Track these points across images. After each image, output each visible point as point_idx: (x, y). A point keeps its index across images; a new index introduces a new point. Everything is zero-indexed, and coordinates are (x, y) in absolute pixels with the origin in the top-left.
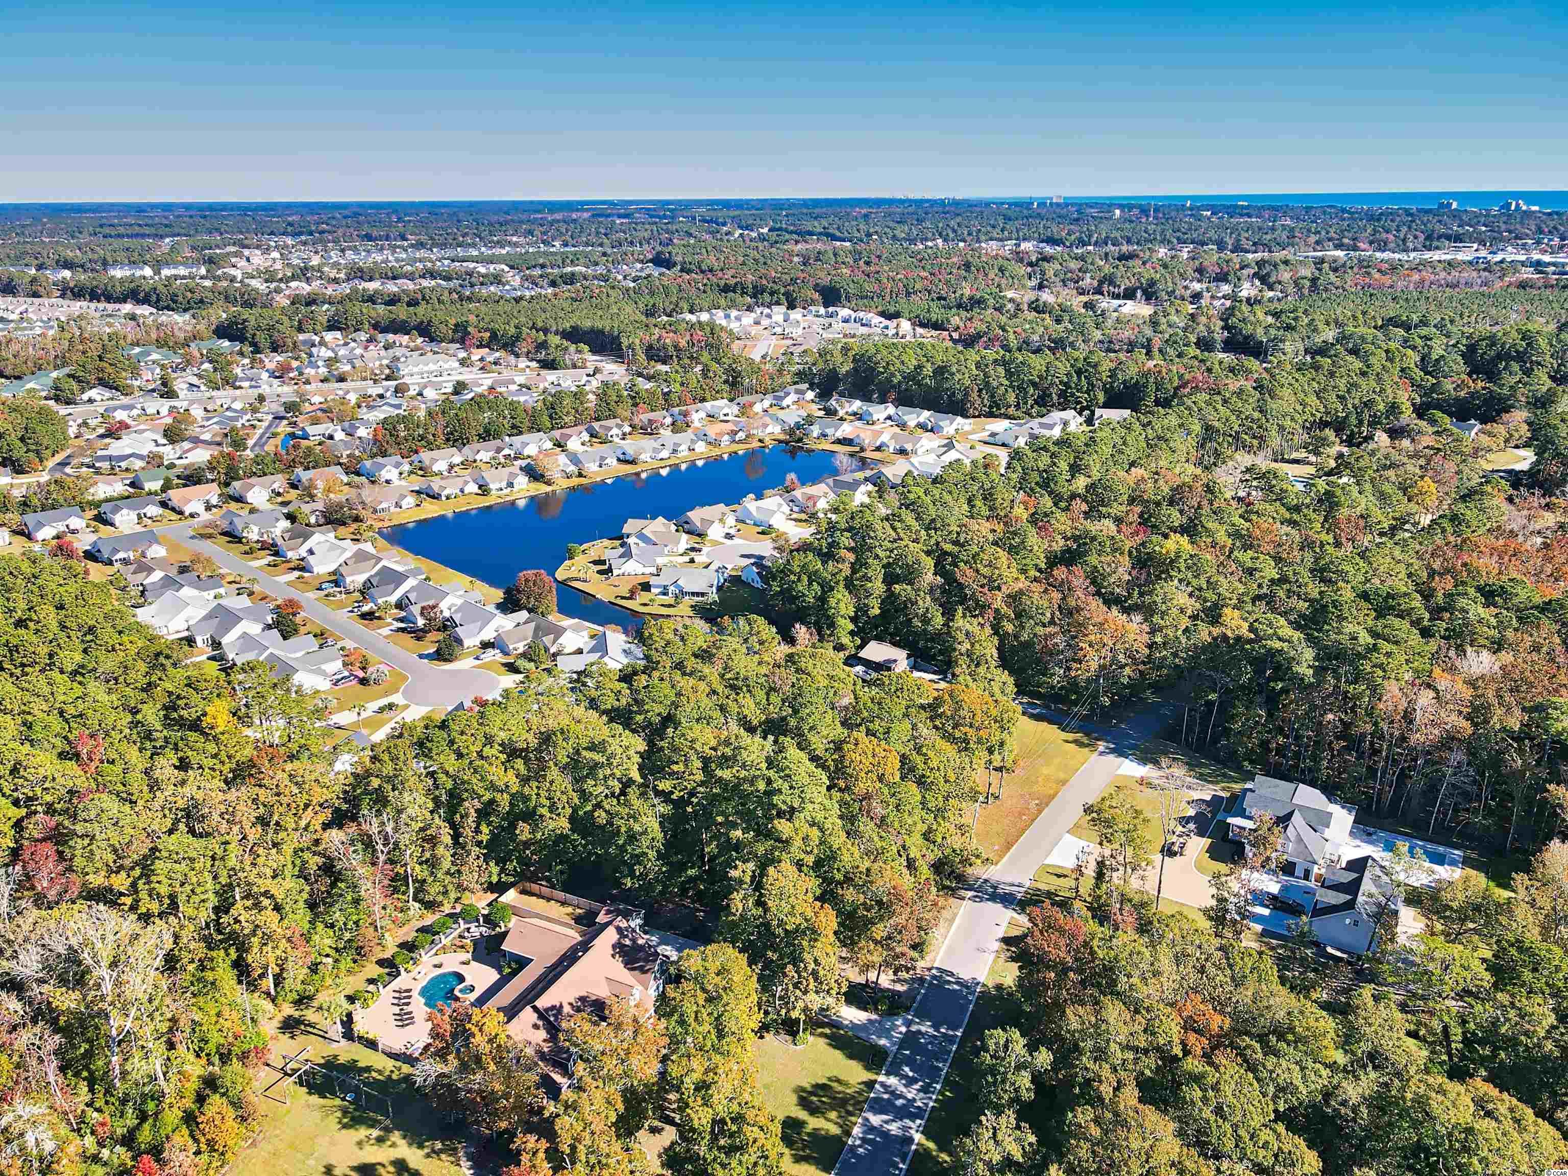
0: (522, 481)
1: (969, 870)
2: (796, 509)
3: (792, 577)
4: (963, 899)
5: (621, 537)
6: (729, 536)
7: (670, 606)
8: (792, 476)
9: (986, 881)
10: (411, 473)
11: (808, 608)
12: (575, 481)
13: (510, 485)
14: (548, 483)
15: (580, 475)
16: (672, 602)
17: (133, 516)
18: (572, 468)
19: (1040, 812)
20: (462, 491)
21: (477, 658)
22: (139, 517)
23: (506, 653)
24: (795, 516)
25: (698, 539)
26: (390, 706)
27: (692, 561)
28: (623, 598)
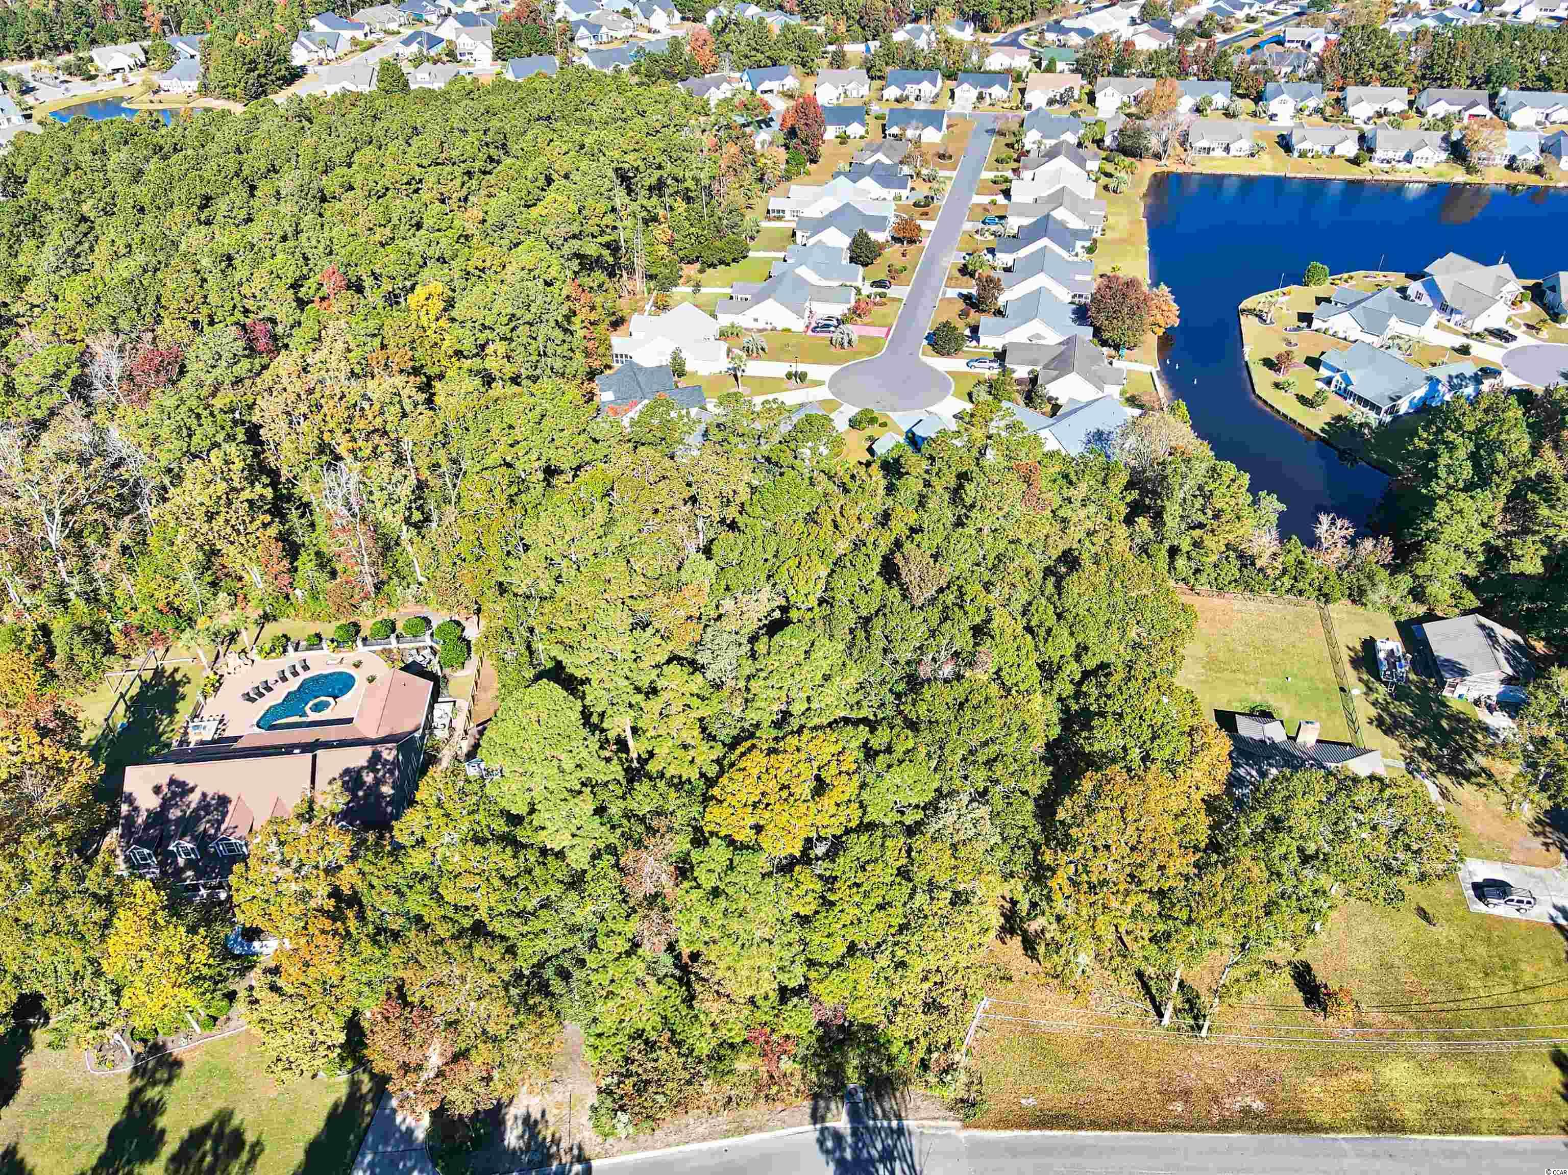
1: (916, 1090)
4: (816, 1117)
7: (1309, 403)
9: (900, 1131)
10: (1319, 111)
12: (1519, 178)
13: (1408, 158)
15: (1533, 170)
17: (974, 93)
18: (1532, 157)
19: (1224, 1126)
20: (1332, 150)
21: (971, 363)
22: (980, 97)
26: (801, 377)
27: (1462, 350)
28: (1267, 363)
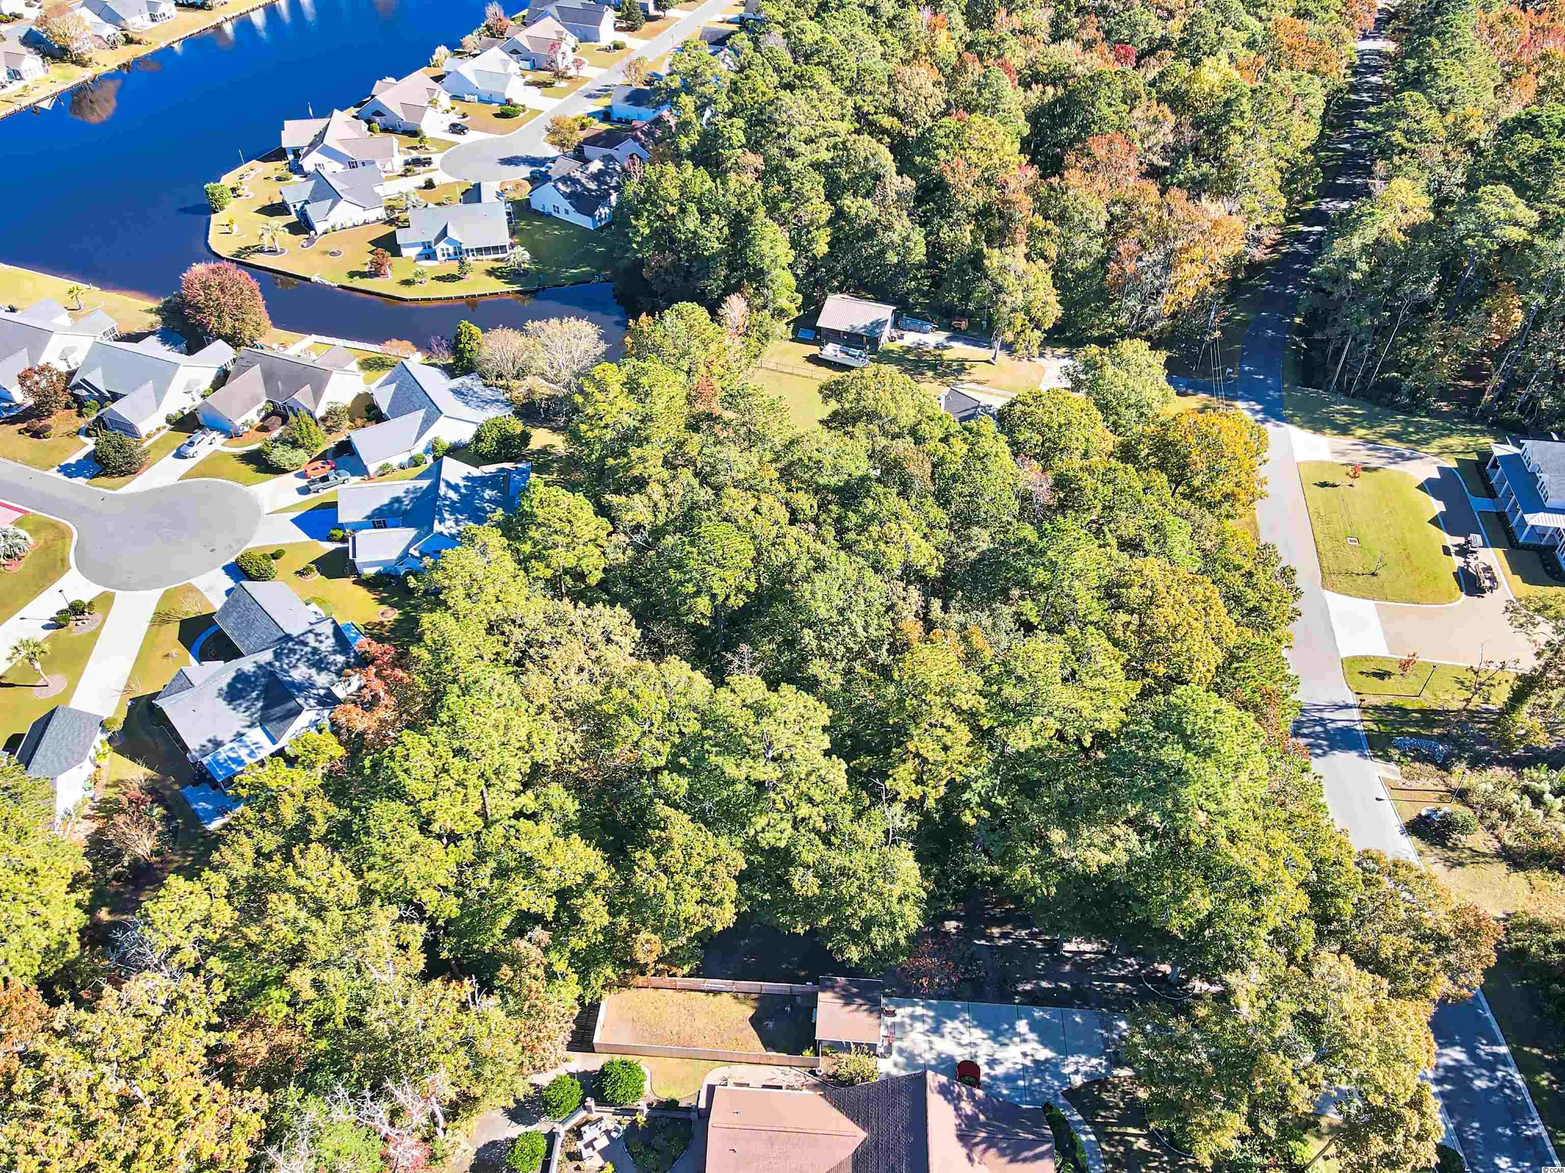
0: (31, 63)
2: (527, 65)
3: (672, 210)
5: (280, 154)
6: (456, 129)
7: (451, 278)
8: (493, 10)
11: (713, 257)
12: (127, 54)
13: (15, 74)
14: (80, 62)
15: (129, 41)
16: (453, 267)
18: (107, 28)
21: (180, 455)
23: (231, 434)
24: (530, 77)
25: (415, 142)
26: (77, 610)
27: (430, 185)
28: (363, 275)
